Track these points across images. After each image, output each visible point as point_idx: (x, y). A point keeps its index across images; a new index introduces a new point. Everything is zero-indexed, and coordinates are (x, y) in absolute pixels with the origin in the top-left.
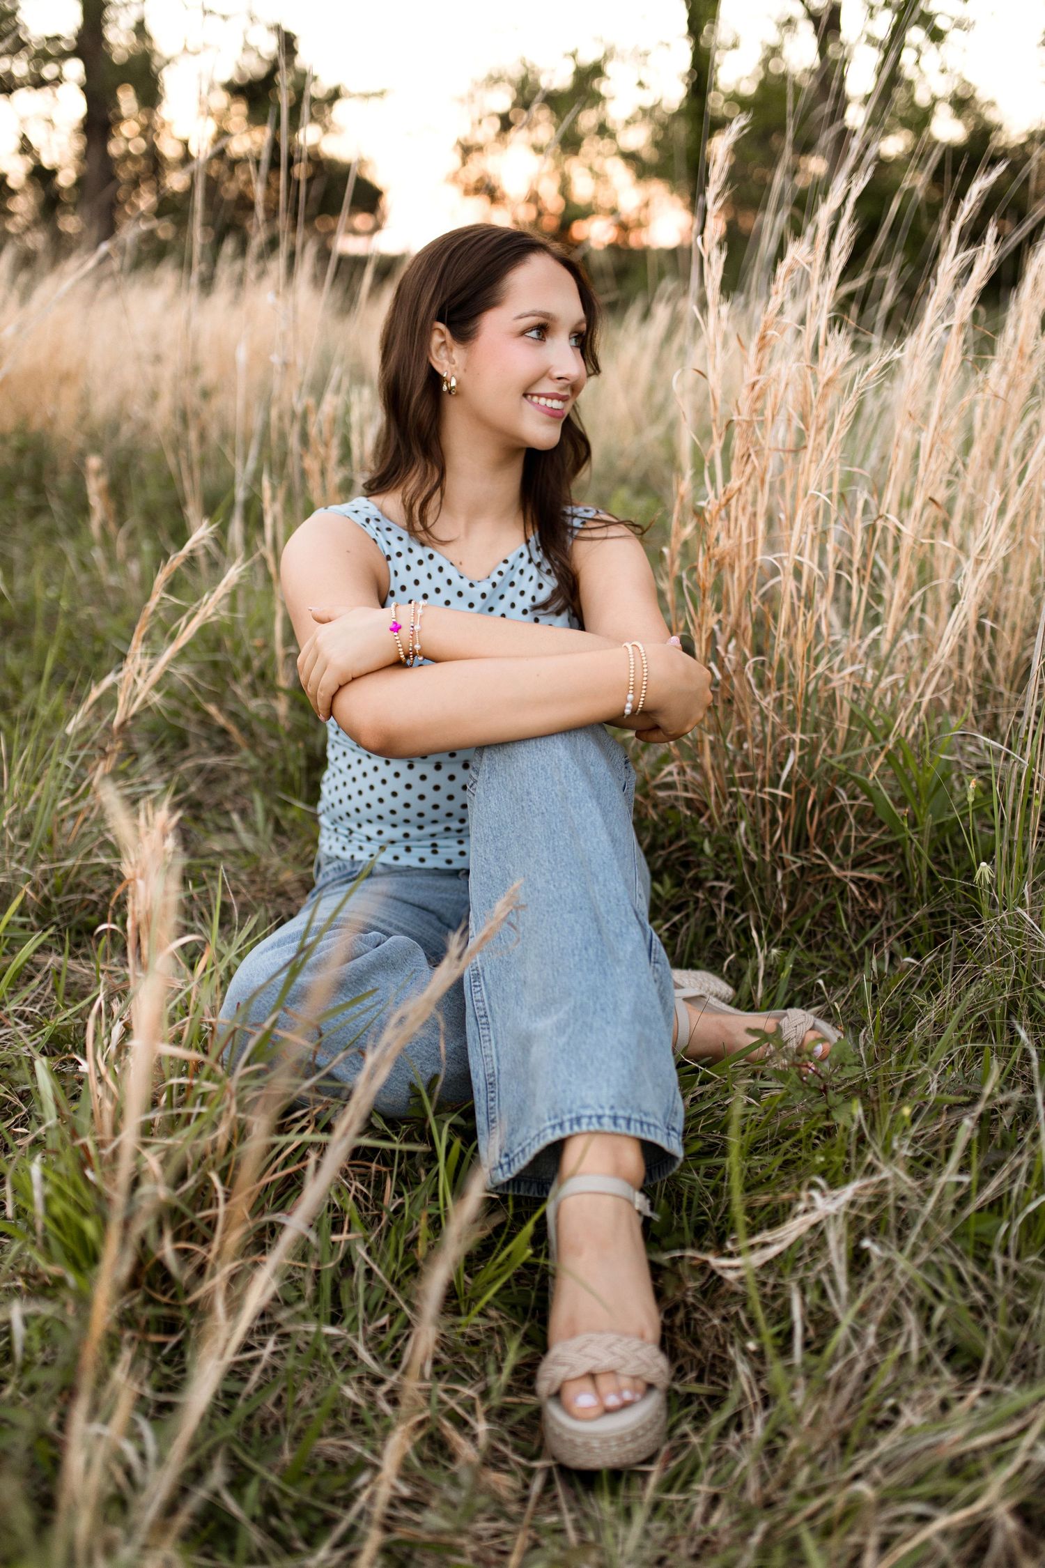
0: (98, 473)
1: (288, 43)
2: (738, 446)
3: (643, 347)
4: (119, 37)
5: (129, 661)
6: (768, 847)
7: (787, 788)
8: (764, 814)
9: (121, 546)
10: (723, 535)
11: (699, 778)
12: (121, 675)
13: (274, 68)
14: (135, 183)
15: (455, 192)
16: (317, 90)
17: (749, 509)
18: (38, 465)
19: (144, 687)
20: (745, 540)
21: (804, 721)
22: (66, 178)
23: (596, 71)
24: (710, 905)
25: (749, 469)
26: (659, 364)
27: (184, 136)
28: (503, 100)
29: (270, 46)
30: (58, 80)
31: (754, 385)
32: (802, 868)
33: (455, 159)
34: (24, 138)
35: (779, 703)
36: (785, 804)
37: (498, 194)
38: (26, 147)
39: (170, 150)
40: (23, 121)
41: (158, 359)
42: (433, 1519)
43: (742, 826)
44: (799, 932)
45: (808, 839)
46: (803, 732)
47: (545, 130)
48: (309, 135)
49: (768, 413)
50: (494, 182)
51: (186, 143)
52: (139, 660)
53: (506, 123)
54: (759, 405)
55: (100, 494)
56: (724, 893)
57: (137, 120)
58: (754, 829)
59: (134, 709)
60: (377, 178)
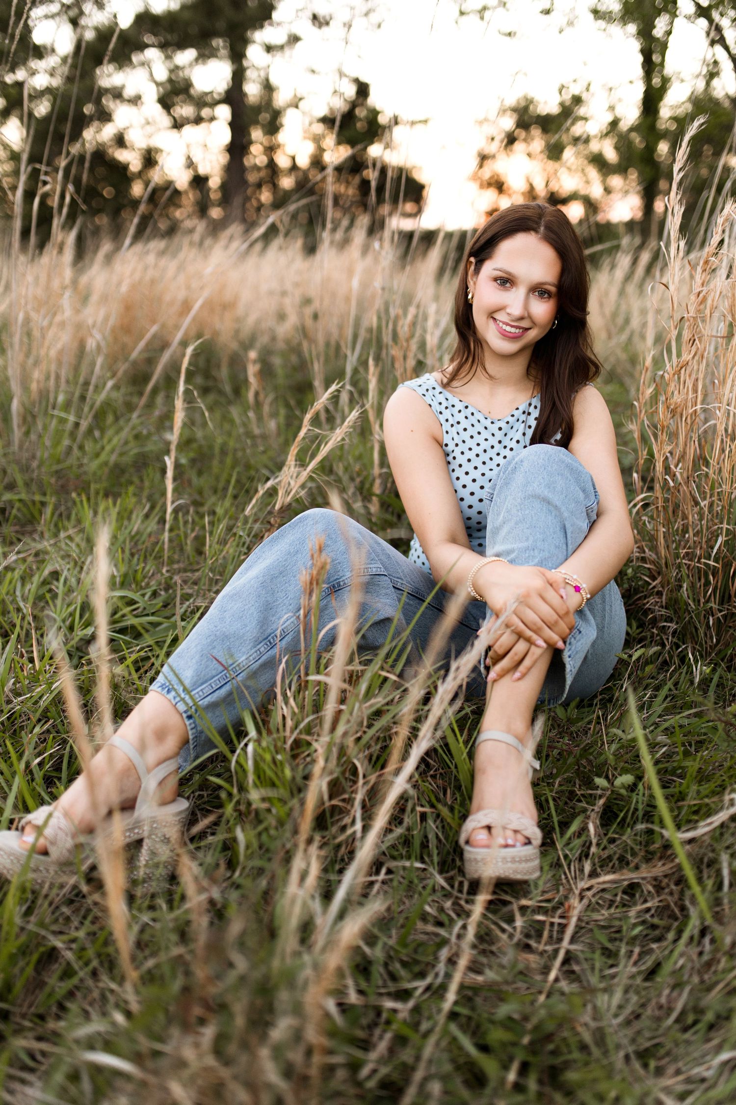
0: (255, 362)
1: (363, 90)
2: (686, 335)
3: (611, 282)
4: (252, 90)
5: (285, 469)
6: (702, 600)
7: (716, 560)
8: (700, 579)
9: (266, 409)
10: (676, 393)
11: (654, 556)
12: (277, 480)
13: (354, 105)
14: (259, 186)
15: (474, 186)
16: (382, 120)
17: (694, 376)
18: (208, 361)
19: (295, 486)
20: (691, 396)
21: (729, 518)
22: (214, 182)
23: (577, 100)
24: (661, 639)
25: (694, 349)
26: (622, 293)
27: (292, 153)
28: (508, 123)
29: (351, 91)
30: (212, 119)
31: (699, 293)
32: (725, 616)
33: (475, 162)
34: (189, 158)
35: (711, 505)
36: (715, 572)
37: (505, 186)
38: (190, 164)
39: (282, 161)
40: (188, 146)
41: (284, 294)
42: (491, 975)
43: (685, 585)
44: (722, 660)
45: (730, 596)
46: (728, 524)
47: (538, 143)
48: (375, 150)
49: (708, 312)
50: (503, 179)
51: (293, 158)
52: (292, 469)
53: (511, 140)
54: (702, 307)
55: (255, 375)
56: (671, 630)
57: (261, 144)
58: (692, 586)
59: (289, 499)
60: (421, 177)
